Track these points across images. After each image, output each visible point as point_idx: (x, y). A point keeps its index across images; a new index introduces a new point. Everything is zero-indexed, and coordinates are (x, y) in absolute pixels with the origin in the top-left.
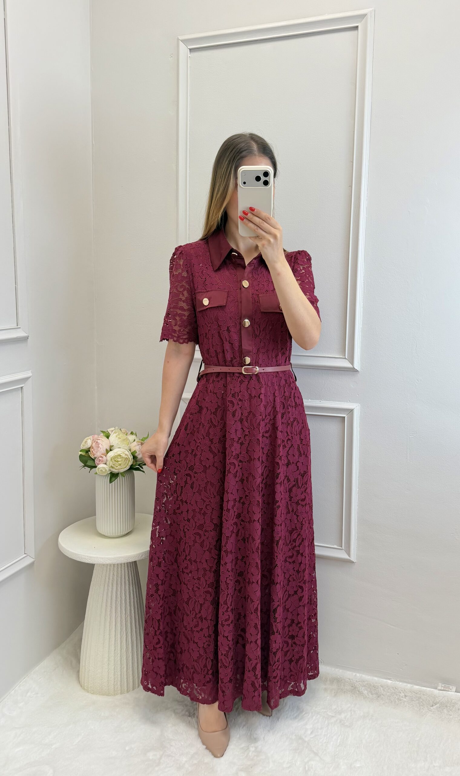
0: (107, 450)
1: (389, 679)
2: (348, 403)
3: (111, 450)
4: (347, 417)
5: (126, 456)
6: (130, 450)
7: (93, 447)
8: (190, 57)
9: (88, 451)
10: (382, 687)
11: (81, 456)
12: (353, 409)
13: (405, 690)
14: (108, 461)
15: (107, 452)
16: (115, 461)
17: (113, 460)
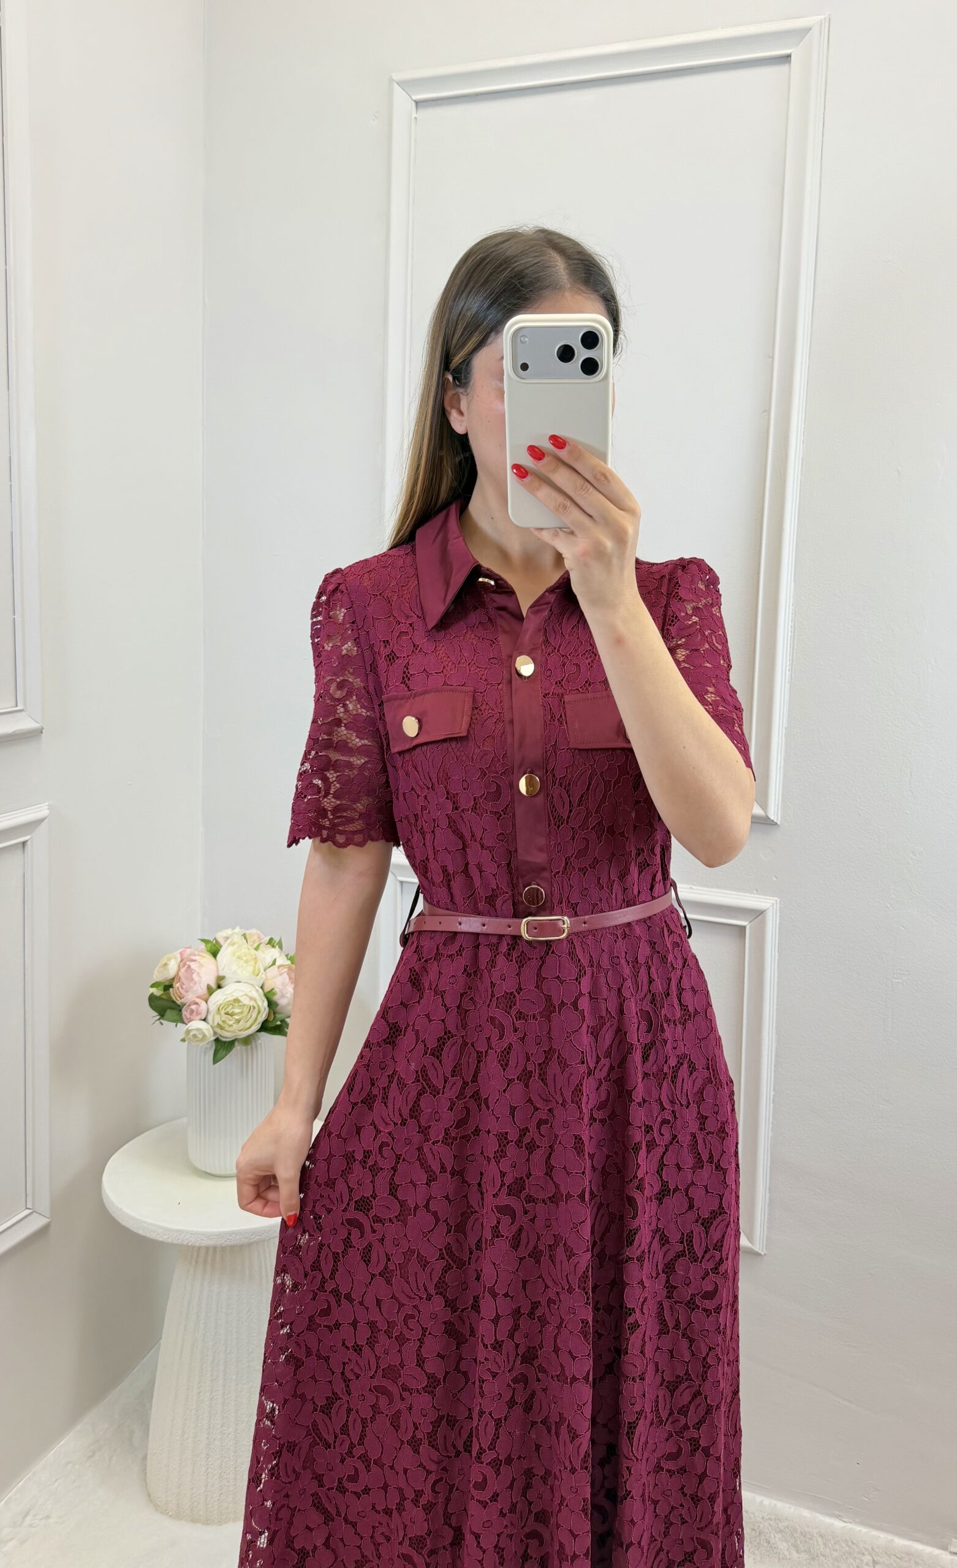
0: (209, 987)
1: (838, 1517)
2: (753, 895)
3: (219, 987)
4: (750, 928)
5: (252, 1003)
6: (262, 987)
7: (180, 978)
8: (416, 118)
9: (168, 987)
10: (821, 1536)
11: (152, 999)
12: (765, 911)
13: (872, 1548)
14: (212, 1014)
15: (210, 991)
16: (227, 1014)
17: (222, 1012)
